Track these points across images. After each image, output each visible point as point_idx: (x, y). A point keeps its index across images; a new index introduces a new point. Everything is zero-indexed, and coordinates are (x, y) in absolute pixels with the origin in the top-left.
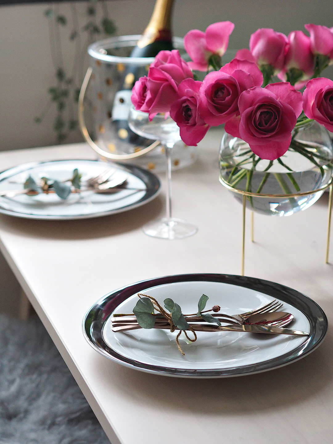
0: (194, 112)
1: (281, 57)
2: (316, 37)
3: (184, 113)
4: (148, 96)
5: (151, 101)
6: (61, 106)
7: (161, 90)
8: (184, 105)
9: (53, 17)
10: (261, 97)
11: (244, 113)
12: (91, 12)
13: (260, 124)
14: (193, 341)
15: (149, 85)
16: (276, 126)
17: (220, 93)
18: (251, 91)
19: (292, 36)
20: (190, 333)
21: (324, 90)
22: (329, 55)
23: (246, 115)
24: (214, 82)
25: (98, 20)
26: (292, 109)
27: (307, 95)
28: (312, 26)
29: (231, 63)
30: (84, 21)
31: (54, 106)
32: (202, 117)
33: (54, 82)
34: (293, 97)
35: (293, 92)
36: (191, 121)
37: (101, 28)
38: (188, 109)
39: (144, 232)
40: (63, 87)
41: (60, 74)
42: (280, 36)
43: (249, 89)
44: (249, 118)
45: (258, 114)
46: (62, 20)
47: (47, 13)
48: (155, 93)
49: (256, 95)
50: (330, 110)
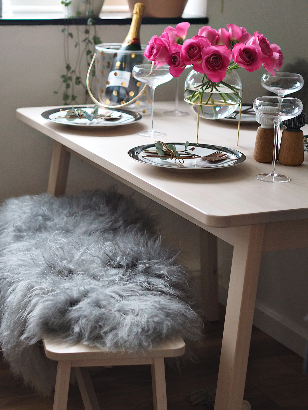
0: (179, 59)
1: (215, 40)
2: (233, 31)
3: (173, 60)
4: (155, 51)
5: (156, 54)
6: (68, 86)
7: (161, 48)
8: (173, 56)
9: (66, 33)
10: (213, 50)
11: (204, 58)
12: (87, 32)
13: (212, 63)
14: (182, 163)
15: (155, 46)
16: (220, 65)
17: (192, 49)
18: (208, 48)
19: (220, 31)
20: (181, 160)
21: (242, 49)
22: (238, 40)
23: (205, 59)
24: (189, 44)
25: (91, 36)
26: (228, 56)
27: (234, 51)
28: (231, 25)
29: (196, 37)
30: (83, 36)
31: (64, 85)
32: (182, 61)
33: (65, 72)
34: (227, 52)
35: (227, 50)
36: (177, 63)
37: (92, 41)
38: (175, 58)
39: (138, 135)
40: (69, 75)
41: (68, 67)
42: (214, 30)
43: (207, 47)
44: (207, 60)
45: (212, 58)
46: (71, 35)
47: (63, 31)
48: (158, 50)
49: (210, 50)
50: (245, 58)
